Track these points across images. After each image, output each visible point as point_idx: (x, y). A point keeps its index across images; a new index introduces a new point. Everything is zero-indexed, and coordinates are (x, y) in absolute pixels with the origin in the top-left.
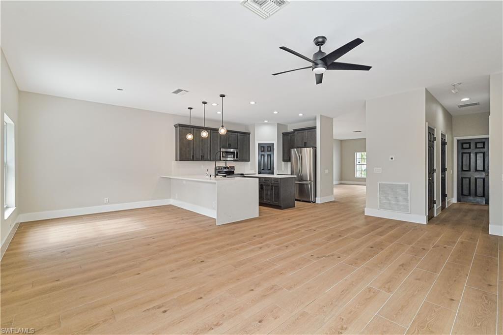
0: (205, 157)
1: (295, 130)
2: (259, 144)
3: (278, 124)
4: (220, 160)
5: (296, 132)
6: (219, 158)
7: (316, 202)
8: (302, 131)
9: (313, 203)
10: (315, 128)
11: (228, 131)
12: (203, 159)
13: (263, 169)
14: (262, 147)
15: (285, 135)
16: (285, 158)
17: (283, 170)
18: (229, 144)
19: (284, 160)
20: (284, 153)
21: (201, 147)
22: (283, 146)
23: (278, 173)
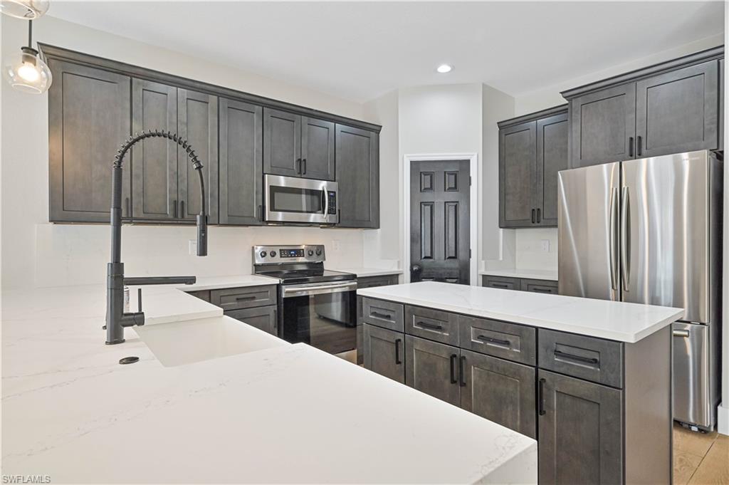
0: (193, 207)
1: (571, 95)
2: (414, 164)
3: (484, 86)
4: (263, 221)
5: (576, 103)
6: (257, 214)
7: (720, 431)
8: (617, 90)
10: (713, 55)
12: (180, 215)
13: (429, 255)
14: (426, 174)
15: (508, 129)
16: (510, 216)
17: (501, 259)
18: (300, 160)
19: (505, 224)
20: (508, 197)
21: (170, 162)
22: (503, 171)
23: (486, 269)
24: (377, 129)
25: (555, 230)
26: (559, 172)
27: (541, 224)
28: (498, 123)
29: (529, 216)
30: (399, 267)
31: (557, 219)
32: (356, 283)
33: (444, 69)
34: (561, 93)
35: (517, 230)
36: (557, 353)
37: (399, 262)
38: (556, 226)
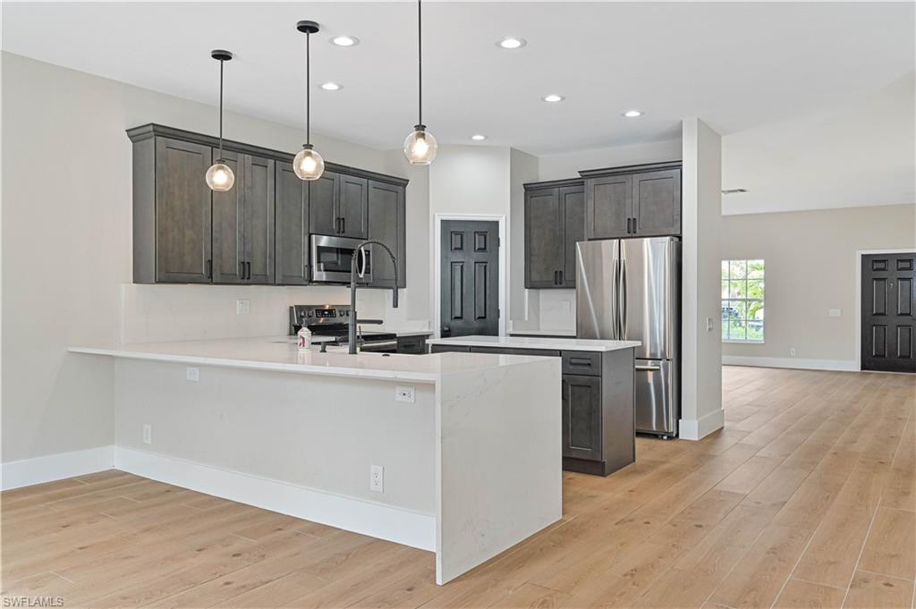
0: (257, 269)
1: (587, 175)
2: (444, 222)
3: (512, 150)
4: (311, 281)
5: (590, 183)
6: (304, 274)
7: (680, 437)
8: (620, 178)
9: (670, 438)
10: (678, 165)
11: (330, 167)
12: (246, 275)
13: (459, 315)
14: (456, 233)
15: (533, 191)
16: (535, 277)
17: (526, 319)
18: (339, 218)
19: (531, 284)
20: (532, 258)
21: (240, 225)
22: (528, 232)
23: (514, 329)
24: (404, 183)
25: (574, 291)
26: (577, 243)
27: (563, 285)
28: (524, 185)
29: (552, 277)
30: (429, 328)
31: (575, 281)
32: (396, 342)
33: (478, 138)
34: (580, 172)
35: (541, 291)
36: (572, 364)
37: (429, 323)
38: (574, 288)
